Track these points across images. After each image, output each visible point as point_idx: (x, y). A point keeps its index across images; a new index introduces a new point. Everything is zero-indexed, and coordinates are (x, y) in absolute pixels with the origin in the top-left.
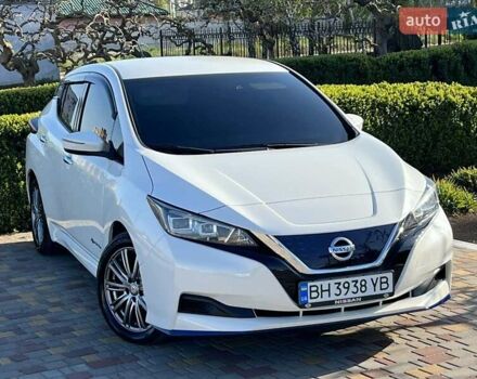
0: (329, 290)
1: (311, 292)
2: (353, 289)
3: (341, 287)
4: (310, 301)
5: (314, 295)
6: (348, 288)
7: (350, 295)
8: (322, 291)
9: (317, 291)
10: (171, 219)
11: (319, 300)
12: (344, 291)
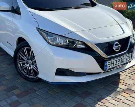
0: (113, 63)
1: (108, 65)
2: (120, 62)
3: (117, 61)
4: (108, 68)
5: (109, 66)
6: (119, 62)
7: (120, 64)
8: (112, 64)
9: (110, 64)
10: (49, 38)
11: (110, 67)
12: (118, 63)
